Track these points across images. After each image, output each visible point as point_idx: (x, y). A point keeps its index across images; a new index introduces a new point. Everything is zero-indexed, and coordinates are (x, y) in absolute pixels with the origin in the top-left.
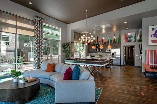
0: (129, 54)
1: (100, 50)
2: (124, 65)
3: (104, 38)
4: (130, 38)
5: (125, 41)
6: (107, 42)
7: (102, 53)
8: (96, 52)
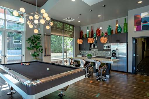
0: (145, 53)
1: (96, 47)
2: (134, 72)
3: (101, 28)
4: (145, 22)
5: (135, 29)
6: (106, 33)
7: (98, 50)
8: (90, 50)
